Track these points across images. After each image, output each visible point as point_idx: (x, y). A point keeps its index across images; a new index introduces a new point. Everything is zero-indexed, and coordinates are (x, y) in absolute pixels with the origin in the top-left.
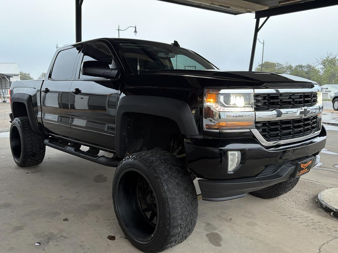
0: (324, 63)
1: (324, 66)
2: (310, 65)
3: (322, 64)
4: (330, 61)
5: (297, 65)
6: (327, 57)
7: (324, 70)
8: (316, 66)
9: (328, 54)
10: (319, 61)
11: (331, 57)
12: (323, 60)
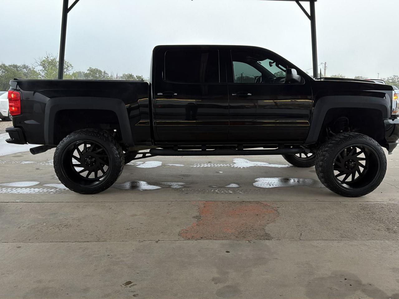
0: (43, 64)
1: (44, 67)
2: (27, 65)
3: (41, 65)
4: (50, 62)
5: (10, 65)
6: (47, 58)
7: (44, 73)
8: (35, 67)
9: (48, 54)
10: (37, 62)
11: (52, 58)
12: (42, 61)
